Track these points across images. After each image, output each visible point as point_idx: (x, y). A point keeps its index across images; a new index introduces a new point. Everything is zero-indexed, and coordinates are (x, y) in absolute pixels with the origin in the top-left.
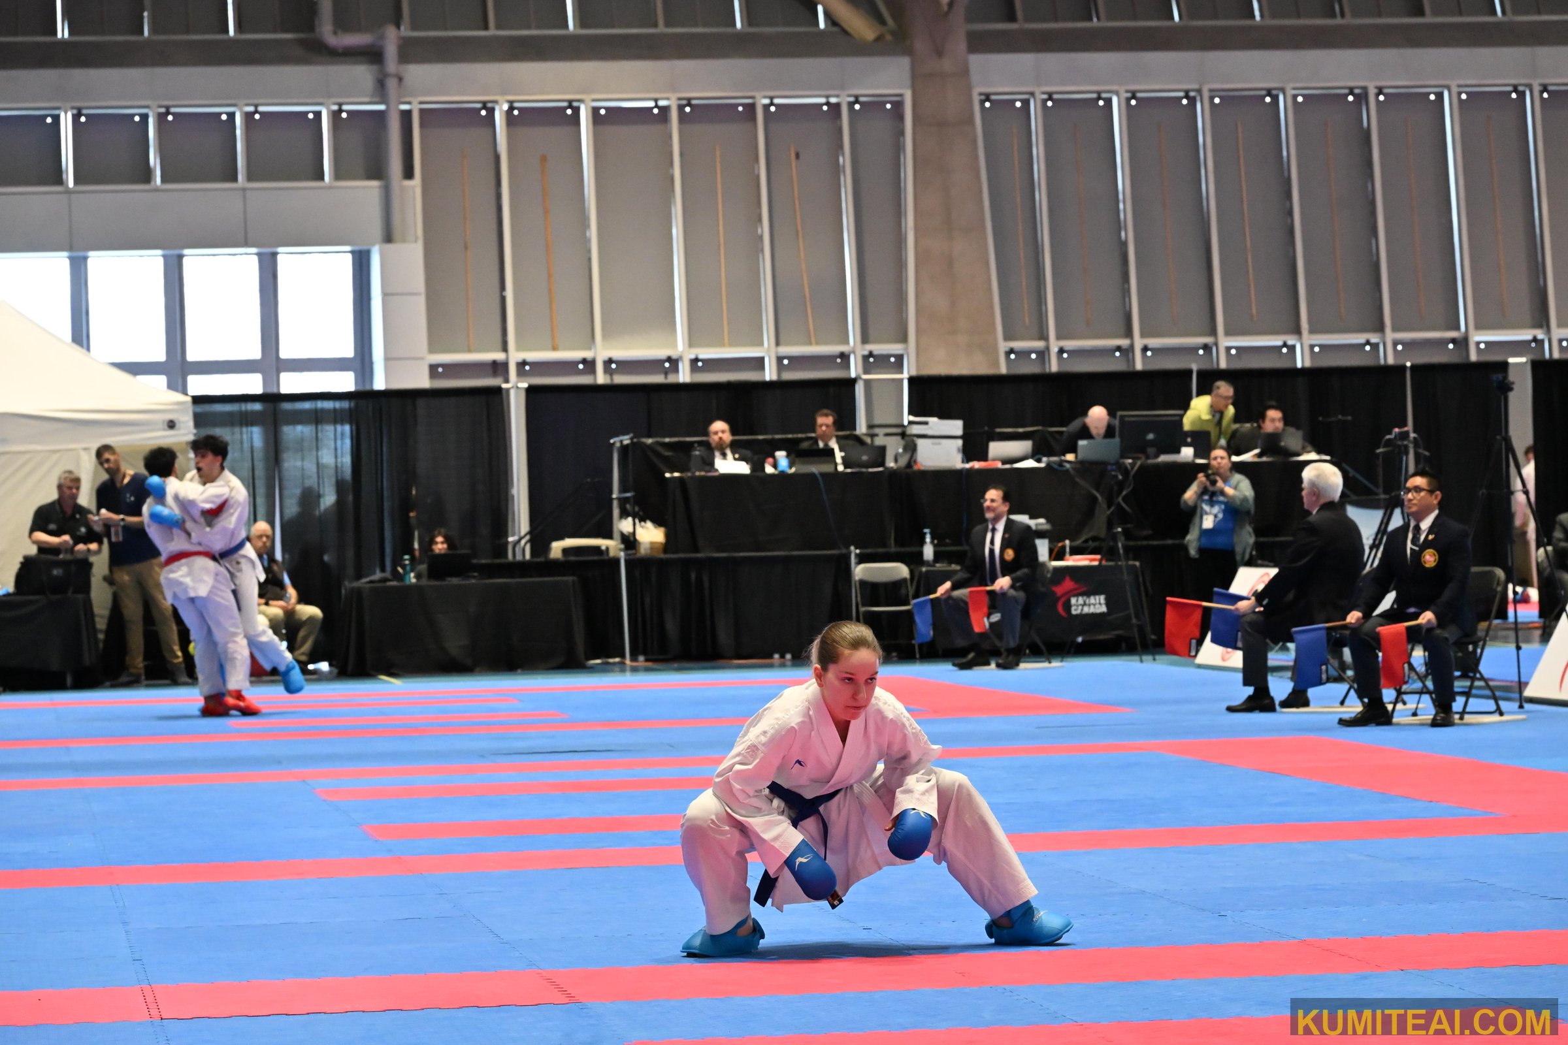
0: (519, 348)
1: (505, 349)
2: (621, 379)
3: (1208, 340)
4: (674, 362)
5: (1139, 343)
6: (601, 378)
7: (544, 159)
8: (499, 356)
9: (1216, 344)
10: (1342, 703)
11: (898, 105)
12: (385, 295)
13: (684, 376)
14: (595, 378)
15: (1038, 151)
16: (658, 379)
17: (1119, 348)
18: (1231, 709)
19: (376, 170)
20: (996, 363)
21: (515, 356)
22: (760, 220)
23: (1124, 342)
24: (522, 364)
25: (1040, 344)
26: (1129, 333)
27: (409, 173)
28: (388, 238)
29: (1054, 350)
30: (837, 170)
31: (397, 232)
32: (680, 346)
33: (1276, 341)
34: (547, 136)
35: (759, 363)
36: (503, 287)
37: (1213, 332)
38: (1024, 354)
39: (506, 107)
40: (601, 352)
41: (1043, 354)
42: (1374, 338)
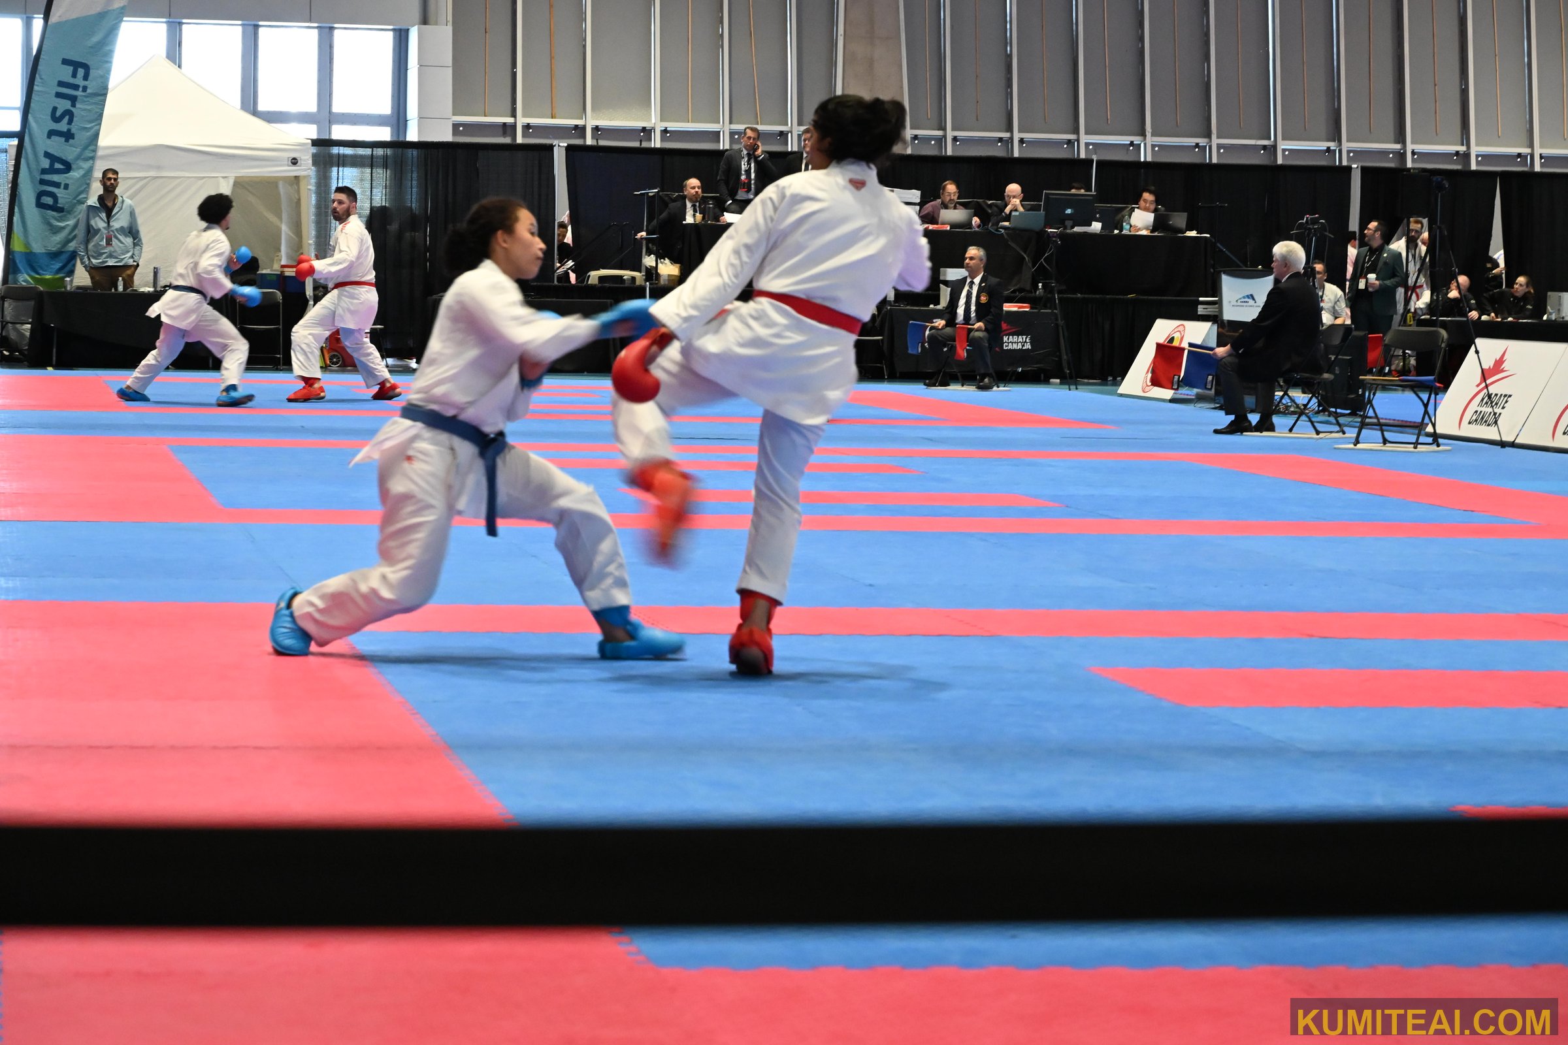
0: (524, 116)
1: (514, 115)
2: (602, 143)
3: (1072, 137)
4: (647, 132)
5: (1017, 136)
6: (589, 141)
8: (510, 120)
9: (1078, 140)
10: (1291, 430)
12: (423, 67)
13: (656, 142)
14: (585, 141)
16: (636, 144)
17: (1001, 140)
18: (1216, 432)
21: (521, 121)
23: (1006, 135)
24: (527, 127)
25: (940, 133)
26: (1009, 128)
28: (424, 20)
29: (950, 138)
31: (432, 16)
32: (653, 120)
33: (1125, 140)
35: (716, 135)
36: (515, 65)
37: (1076, 131)
38: (927, 139)
40: (591, 121)
41: (941, 141)
42: (1202, 142)
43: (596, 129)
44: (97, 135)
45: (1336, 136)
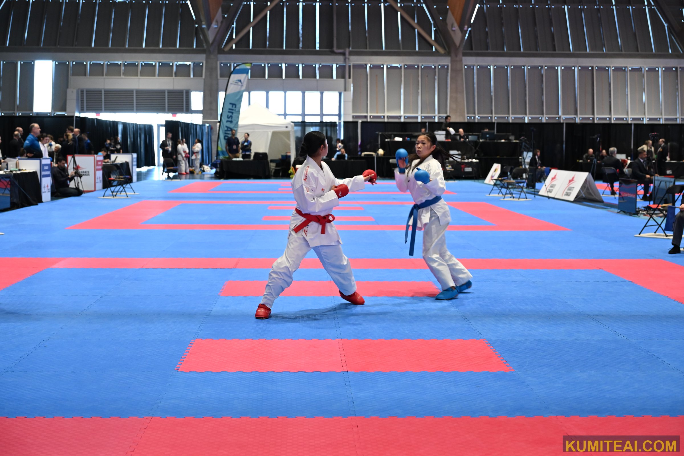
0: (370, 113)
1: (367, 113)
2: (390, 120)
4: (400, 117)
5: (494, 115)
6: (386, 120)
7: (377, 76)
8: (366, 114)
9: (509, 116)
11: (448, 66)
12: (344, 102)
13: (402, 120)
15: (475, 77)
16: (397, 120)
17: (490, 117)
19: (343, 77)
20: (465, 119)
21: (369, 114)
22: (418, 89)
23: (491, 115)
24: (370, 116)
25: (474, 115)
26: (492, 114)
27: (350, 78)
28: (345, 90)
29: (477, 117)
30: (435, 79)
31: (347, 89)
32: (402, 113)
33: (522, 116)
34: (378, 71)
35: (417, 117)
36: (367, 101)
37: (509, 114)
38: (470, 117)
39: (369, 65)
40: (386, 114)
41: (475, 117)
42: (541, 116)
43: (388, 116)
44: (238, 122)
45: (576, 113)
